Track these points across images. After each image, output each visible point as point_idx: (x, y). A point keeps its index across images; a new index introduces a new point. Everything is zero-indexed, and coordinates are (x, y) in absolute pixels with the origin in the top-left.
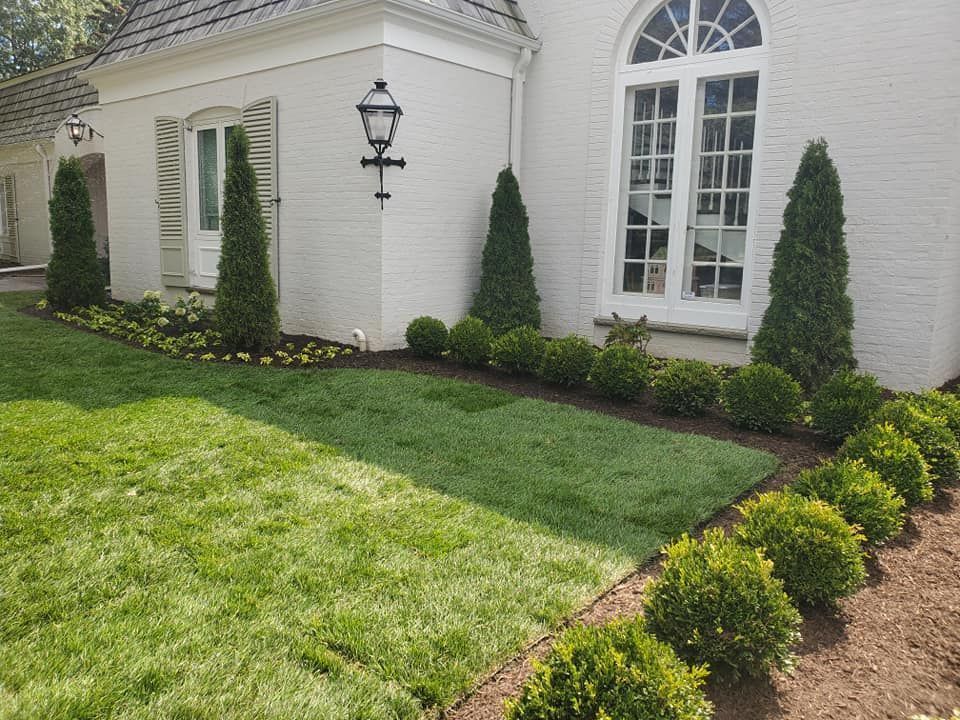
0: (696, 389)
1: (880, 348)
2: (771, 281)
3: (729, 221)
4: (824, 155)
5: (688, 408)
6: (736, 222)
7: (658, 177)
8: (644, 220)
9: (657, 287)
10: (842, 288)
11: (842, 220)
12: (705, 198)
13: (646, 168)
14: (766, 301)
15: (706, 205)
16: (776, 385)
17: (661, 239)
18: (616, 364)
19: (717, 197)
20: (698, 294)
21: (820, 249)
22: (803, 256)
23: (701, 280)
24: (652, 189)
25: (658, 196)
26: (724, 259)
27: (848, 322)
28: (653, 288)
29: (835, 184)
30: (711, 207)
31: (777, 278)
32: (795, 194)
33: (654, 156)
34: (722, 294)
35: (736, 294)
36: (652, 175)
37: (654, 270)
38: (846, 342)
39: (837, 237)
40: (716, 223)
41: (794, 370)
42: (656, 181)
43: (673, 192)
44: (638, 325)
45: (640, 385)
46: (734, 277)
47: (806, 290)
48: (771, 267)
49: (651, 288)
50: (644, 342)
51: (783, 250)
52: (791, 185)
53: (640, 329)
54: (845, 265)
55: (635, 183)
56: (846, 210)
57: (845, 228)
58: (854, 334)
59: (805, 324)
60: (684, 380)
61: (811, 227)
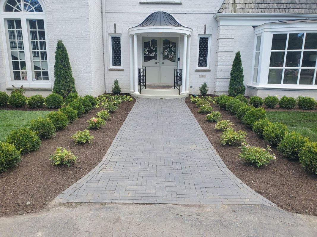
0: (38, 101)
1: (83, 89)
2: (54, 74)
3: (43, 59)
4: (62, 43)
5: (37, 106)
6: (44, 59)
7: (19, 46)
8: (17, 59)
9: (25, 78)
10: (71, 75)
11: (68, 59)
12: (35, 53)
13: (15, 43)
14: (54, 79)
15: (35, 55)
16: (57, 97)
17: (23, 64)
18: (16, 98)
19: (38, 53)
20: (37, 79)
21: (65, 66)
22: (61, 68)
23: (38, 76)
24: (18, 50)
25: (20, 52)
26: (43, 69)
27: (74, 83)
28: (24, 78)
29: (66, 50)
30: (37, 55)
31: (55, 73)
32: (56, 52)
33: (17, 40)
34: (44, 79)
35: (47, 79)
36: (17, 45)
37: (23, 73)
38: (73, 88)
39: (68, 63)
40: (39, 60)
41: (62, 95)
42: (19, 47)
43: (25, 51)
44: (20, 88)
45: (24, 102)
46: (46, 74)
47: (63, 76)
48: (54, 71)
49: (23, 78)
50: (23, 93)
51: (56, 66)
52: (55, 51)
53: (21, 90)
54: (71, 70)
55: (12, 47)
56: (69, 57)
57: (70, 61)
58: (76, 86)
59: (64, 84)
60: (35, 99)
61: (62, 61)
